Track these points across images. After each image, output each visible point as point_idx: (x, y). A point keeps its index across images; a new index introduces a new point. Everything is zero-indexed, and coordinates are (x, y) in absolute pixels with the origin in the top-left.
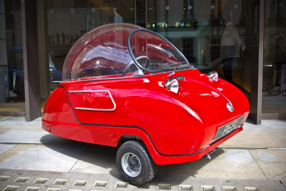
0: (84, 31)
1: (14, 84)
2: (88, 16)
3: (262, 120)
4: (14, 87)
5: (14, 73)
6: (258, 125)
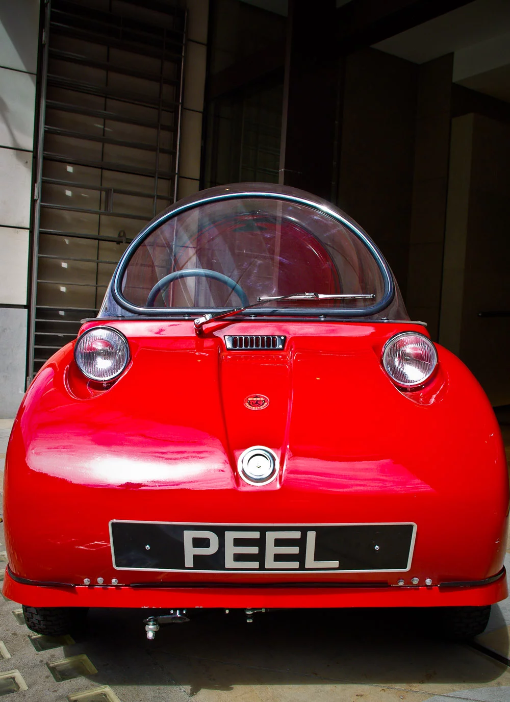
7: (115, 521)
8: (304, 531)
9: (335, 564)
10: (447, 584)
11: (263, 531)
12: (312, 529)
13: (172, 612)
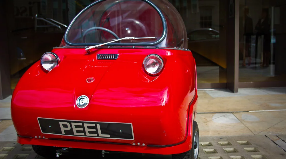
3: (239, 89)
6: (235, 93)
7: (39, 117)
8: (96, 124)
9: (109, 136)
10: (150, 146)
11: (83, 123)
12: (98, 123)
13: (63, 148)
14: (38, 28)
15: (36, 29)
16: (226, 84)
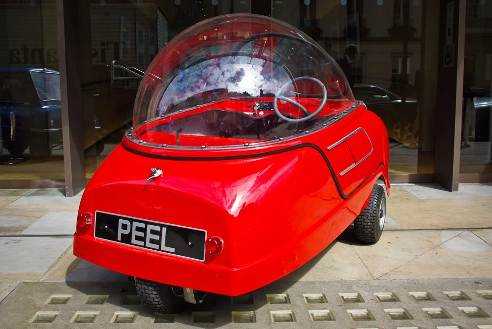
0: (106, 43)
1: (12, 134)
2: (122, 18)
3: (459, 184)
4: (11, 137)
5: (11, 113)
6: (453, 193)
14: (115, 81)
15: (112, 82)
16: (433, 175)
